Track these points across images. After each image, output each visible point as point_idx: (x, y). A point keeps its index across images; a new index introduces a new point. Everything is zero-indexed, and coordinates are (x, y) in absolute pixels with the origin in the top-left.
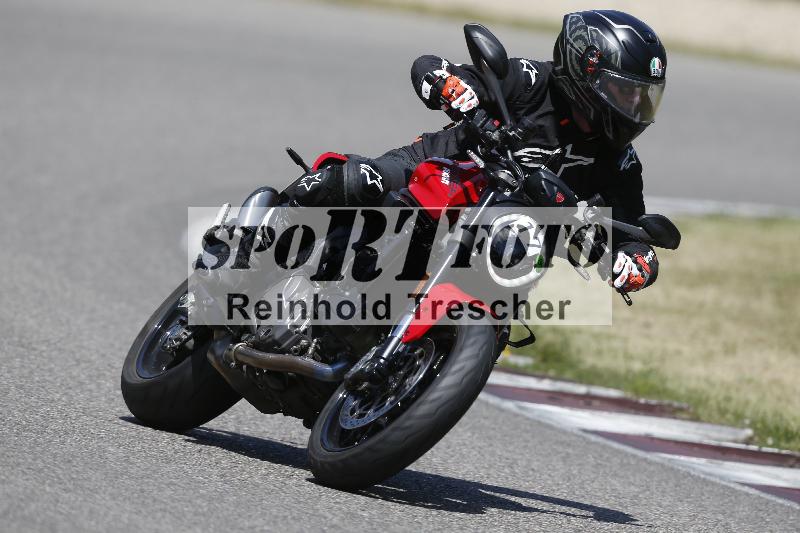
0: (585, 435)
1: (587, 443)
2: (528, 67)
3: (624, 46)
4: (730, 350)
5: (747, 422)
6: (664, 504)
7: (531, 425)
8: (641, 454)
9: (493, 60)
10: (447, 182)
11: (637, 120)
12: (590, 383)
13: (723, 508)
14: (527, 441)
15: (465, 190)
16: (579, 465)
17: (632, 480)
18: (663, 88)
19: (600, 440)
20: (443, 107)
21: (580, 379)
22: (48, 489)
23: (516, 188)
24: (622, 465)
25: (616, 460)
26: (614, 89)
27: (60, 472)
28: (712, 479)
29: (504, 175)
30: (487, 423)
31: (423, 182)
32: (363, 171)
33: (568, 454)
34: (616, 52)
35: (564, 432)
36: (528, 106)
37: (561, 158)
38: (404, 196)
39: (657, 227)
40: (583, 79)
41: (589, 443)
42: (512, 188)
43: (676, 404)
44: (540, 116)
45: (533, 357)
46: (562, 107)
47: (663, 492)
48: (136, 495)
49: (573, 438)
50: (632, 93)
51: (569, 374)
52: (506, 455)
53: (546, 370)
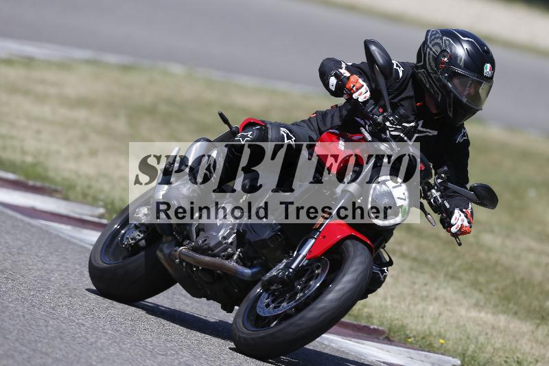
2: (397, 66)
3: (467, 52)
4: (93, 153)
5: (101, 203)
6: (40, 255)
8: (27, 219)
9: (383, 66)
13: (80, 261)
17: (19, 236)
18: (491, 87)
20: (345, 96)
24: (13, 226)
25: (9, 223)
28: (74, 240)
32: (282, 133)
34: (461, 55)
36: (396, 93)
37: (414, 130)
40: (436, 72)
43: (53, 186)
44: (403, 99)
47: (40, 247)
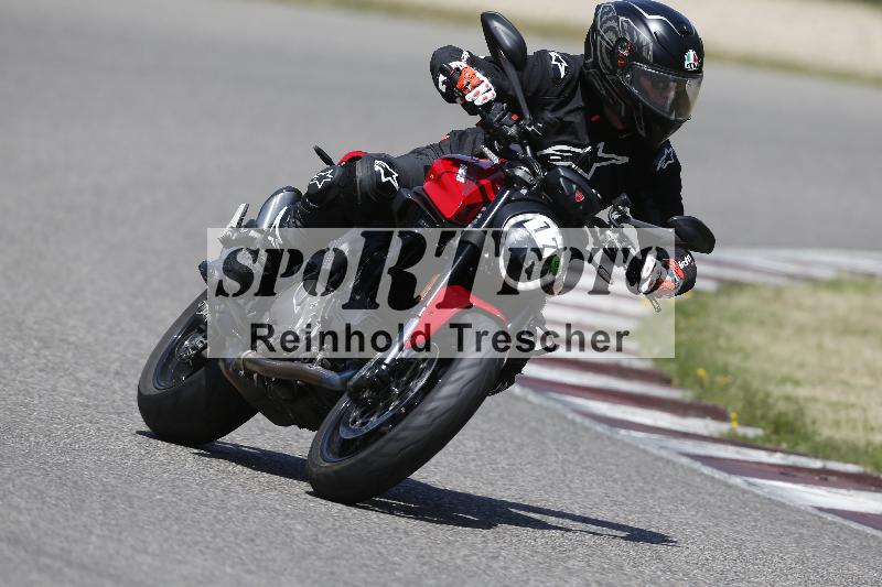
0: (821, 514)
1: (824, 523)
2: (557, 60)
3: (657, 38)
7: (761, 503)
9: (510, 50)
10: (462, 180)
11: (673, 117)
12: (827, 458)
14: (756, 521)
15: (482, 189)
16: (815, 546)
18: (700, 83)
19: (837, 519)
20: (458, 100)
21: (815, 454)
22: (228, 570)
23: (532, 186)
24: (862, 547)
25: (854, 542)
26: (646, 83)
27: (241, 551)
29: (521, 172)
30: (712, 500)
31: (438, 179)
32: (377, 168)
33: (802, 535)
34: (647, 45)
35: (798, 511)
36: (557, 101)
37: (593, 156)
38: (416, 194)
39: (688, 229)
40: (613, 73)
41: (825, 523)
42: (529, 186)
44: (570, 112)
45: (764, 428)
46: (593, 103)
48: (325, 578)
49: (808, 517)
50: (666, 88)
51: (802, 448)
52: (735, 535)
53: (779, 442)
